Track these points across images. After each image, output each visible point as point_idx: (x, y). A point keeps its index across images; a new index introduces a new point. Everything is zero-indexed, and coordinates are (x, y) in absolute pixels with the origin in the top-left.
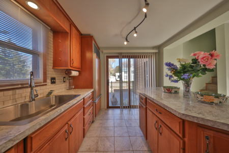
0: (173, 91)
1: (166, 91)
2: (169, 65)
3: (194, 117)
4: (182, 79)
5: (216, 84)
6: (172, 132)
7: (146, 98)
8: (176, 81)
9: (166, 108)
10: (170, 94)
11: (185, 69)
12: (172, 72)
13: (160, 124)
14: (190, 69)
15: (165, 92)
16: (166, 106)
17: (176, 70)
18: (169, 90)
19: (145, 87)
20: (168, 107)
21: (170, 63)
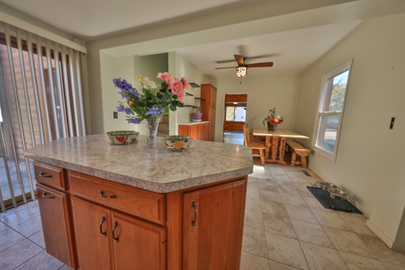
0: (129, 140)
1: (117, 141)
2: (122, 85)
3: (180, 182)
4: (146, 118)
5: (167, 123)
6: (144, 224)
7: (65, 171)
8: (137, 121)
9: (129, 183)
10: (125, 147)
11: (150, 99)
12: (130, 102)
13: (114, 220)
14: (158, 100)
15: (113, 144)
16: (131, 179)
17: (137, 98)
18: (122, 139)
19: (54, 137)
20: (136, 180)
21: (124, 82)
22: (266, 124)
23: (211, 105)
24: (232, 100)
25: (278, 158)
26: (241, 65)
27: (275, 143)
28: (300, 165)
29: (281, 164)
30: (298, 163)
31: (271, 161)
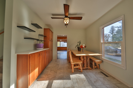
22: (77, 48)
23: (50, 39)
24: (60, 38)
25: (87, 66)
26: (66, 17)
27: (85, 58)
28: (97, 68)
29: (89, 69)
30: (96, 67)
31: (84, 68)
